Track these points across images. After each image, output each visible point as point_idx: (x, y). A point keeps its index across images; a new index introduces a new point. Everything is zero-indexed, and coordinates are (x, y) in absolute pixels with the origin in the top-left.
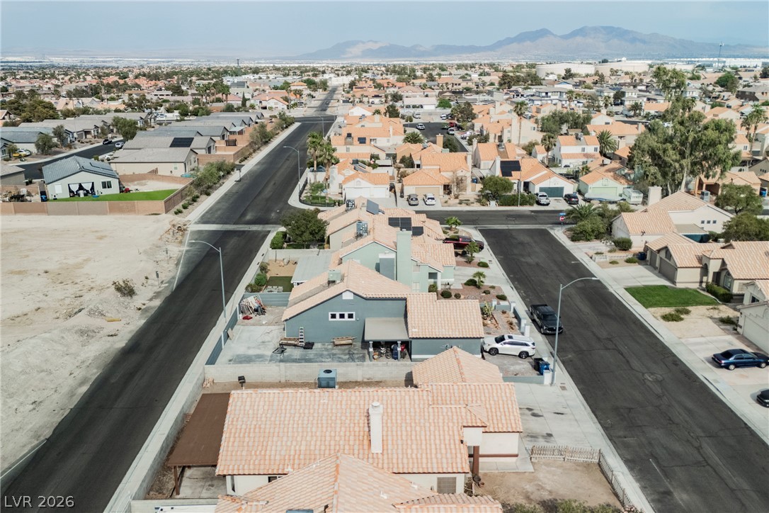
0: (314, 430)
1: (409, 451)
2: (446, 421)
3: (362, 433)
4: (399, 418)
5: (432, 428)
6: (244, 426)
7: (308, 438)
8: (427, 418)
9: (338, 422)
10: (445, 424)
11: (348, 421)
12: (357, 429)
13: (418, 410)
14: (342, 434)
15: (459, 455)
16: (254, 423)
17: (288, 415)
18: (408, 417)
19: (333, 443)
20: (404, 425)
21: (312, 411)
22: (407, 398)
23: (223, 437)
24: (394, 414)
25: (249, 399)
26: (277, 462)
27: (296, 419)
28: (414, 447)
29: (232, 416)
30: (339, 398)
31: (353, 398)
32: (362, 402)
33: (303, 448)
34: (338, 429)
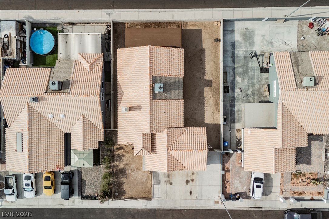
0: (133, 84)
1: (125, 122)
2: (136, 138)
3: (132, 103)
4: (138, 119)
5: (133, 132)
6: (134, 55)
7: (130, 82)
8: (137, 130)
9: (136, 94)
10: (135, 138)
11: (136, 98)
12: (133, 102)
13: (141, 127)
14: (131, 96)
15: (123, 141)
16: (136, 59)
17: (139, 73)
18: (137, 123)
19: (128, 92)
20: (135, 121)
21: (140, 82)
22: (146, 123)
23: (130, 48)
24: (139, 117)
25: (146, 54)
26: (121, 72)
27: (137, 76)
28: (126, 124)
29: (138, 49)
30: (146, 94)
31: (146, 100)
32: (144, 103)
33: (126, 81)
34: (133, 94)
